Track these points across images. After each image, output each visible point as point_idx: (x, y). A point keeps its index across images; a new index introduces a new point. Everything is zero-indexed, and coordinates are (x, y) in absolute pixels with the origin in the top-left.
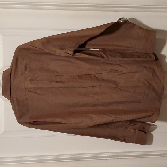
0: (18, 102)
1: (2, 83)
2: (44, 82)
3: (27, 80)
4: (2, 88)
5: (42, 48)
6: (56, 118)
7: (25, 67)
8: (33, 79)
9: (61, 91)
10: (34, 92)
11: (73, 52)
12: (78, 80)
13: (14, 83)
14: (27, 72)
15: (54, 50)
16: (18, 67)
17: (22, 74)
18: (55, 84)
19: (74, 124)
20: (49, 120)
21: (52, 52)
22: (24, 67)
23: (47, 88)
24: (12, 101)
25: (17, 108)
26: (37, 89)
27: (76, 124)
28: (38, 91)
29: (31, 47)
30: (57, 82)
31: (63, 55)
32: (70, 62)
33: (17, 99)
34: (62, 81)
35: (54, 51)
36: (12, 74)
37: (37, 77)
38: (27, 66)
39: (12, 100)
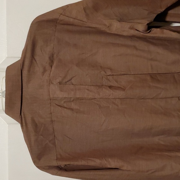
0: (36, 125)
1: (5, 90)
2: (87, 87)
3: (53, 84)
4: (4, 99)
5: (85, 20)
6: (110, 160)
7: (50, 58)
8: (66, 82)
9: (117, 106)
10: (66, 108)
11: (147, 27)
12: (151, 84)
13: (29, 89)
14: (53, 68)
15: (107, 22)
16: (37, 58)
17: (45, 71)
18: (107, 92)
19: (147, 171)
20: (97, 162)
21: (103, 28)
22: (47, 58)
23: (92, 99)
24: (24, 124)
25: (33, 139)
26: (73, 101)
27: (150, 172)
28: (73, 106)
29: (62, 18)
30: (110, 87)
31: (125, 34)
32: (135, 48)
33: (33, 121)
34: (119, 86)
35: (108, 25)
36: (25, 72)
37: (73, 77)
38: (53, 56)
39: (24, 122)
